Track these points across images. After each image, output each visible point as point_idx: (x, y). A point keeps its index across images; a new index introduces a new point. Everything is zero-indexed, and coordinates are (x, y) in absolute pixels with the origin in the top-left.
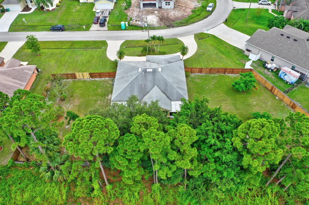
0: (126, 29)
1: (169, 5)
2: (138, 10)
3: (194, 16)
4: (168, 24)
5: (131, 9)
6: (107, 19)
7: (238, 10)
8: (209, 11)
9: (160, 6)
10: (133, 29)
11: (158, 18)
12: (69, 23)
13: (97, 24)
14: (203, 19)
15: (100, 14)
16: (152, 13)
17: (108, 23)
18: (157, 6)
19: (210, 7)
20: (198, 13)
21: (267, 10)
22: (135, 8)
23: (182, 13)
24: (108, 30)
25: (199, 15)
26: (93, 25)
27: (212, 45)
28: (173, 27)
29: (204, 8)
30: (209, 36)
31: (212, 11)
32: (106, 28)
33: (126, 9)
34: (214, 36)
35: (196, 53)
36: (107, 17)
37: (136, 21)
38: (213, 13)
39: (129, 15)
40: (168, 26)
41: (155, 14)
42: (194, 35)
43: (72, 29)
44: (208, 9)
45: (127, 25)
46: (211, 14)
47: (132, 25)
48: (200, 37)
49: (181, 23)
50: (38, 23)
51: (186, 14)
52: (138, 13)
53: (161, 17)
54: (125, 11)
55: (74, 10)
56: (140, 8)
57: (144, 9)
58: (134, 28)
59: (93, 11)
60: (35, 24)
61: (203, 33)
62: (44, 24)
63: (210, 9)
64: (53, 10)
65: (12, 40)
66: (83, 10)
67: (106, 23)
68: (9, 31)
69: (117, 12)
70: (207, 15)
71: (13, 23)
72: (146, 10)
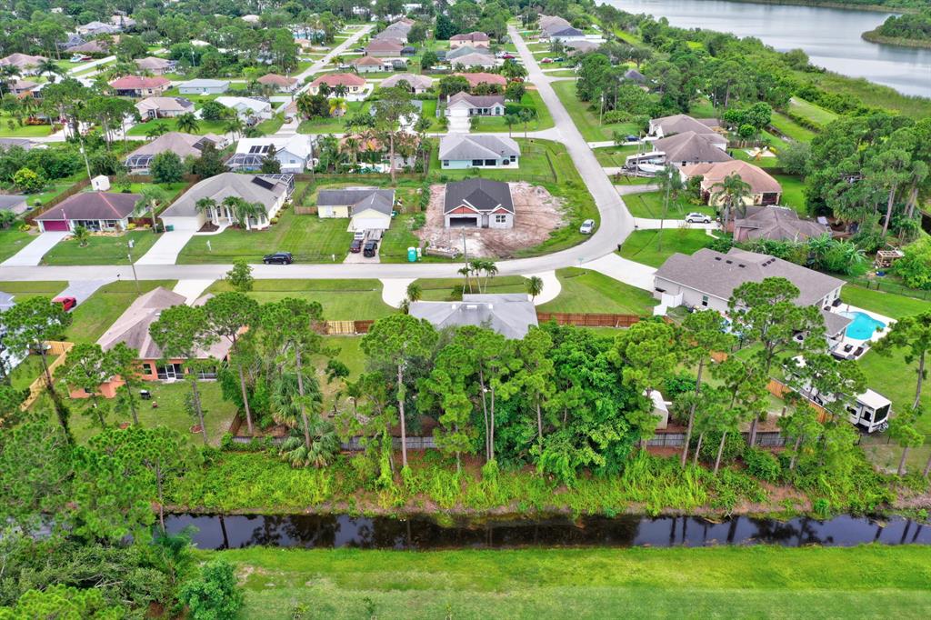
0: (417, 261)
1: (503, 221)
2: (441, 230)
3: (553, 241)
4: (503, 254)
5: (425, 229)
6: (379, 245)
7: (643, 232)
8: (584, 233)
9: (485, 223)
10: (431, 262)
11: (482, 244)
12: (299, 251)
13: (358, 252)
14: (573, 246)
15: (363, 235)
16: (470, 235)
17: (380, 252)
18: (479, 223)
19: (588, 225)
20: (563, 236)
21: (704, 231)
22: (433, 228)
23: (531, 237)
24: (381, 263)
25: (565, 240)
26: (350, 254)
27: (590, 286)
28: (512, 258)
29: (574, 228)
30: (584, 272)
31: (591, 234)
32: (376, 259)
33: (415, 229)
34: (594, 272)
35: (559, 297)
36: (377, 241)
37: (438, 247)
38: (593, 237)
39: (421, 238)
40: (501, 257)
41: (475, 237)
42: (554, 272)
43: (307, 260)
44: (582, 229)
45: (419, 255)
46: (589, 238)
47: (430, 255)
48: (566, 274)
49: (528, 252)
50: (236, 250)
51: (537, 237)
52: (439, 236)
53: (487, 242)
54: (415, 233)
55: (307, 230)
56: (443, 227)
57: (453, 228)
58: (433, 259)
59: (348, 230)
60: (228, 252)
61: (572, 268)
62: (247, 252)
63: (588, 230)
64: (263, 229)
65: (187, 277)
66: (327, 229)
67: (377, 251)
68: (178, 262)
69: (397, 232)
70: (581, 239)
71: (183, 249)
72: (456, 231)
